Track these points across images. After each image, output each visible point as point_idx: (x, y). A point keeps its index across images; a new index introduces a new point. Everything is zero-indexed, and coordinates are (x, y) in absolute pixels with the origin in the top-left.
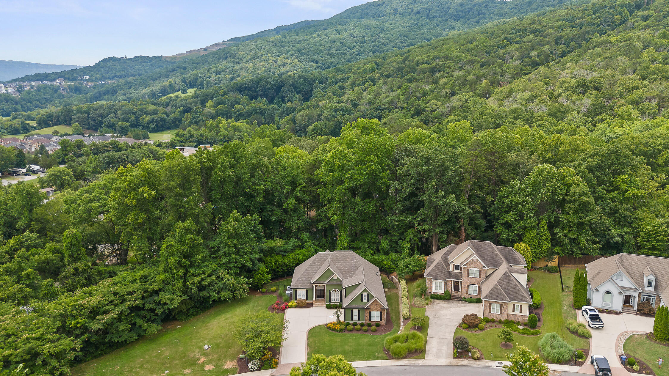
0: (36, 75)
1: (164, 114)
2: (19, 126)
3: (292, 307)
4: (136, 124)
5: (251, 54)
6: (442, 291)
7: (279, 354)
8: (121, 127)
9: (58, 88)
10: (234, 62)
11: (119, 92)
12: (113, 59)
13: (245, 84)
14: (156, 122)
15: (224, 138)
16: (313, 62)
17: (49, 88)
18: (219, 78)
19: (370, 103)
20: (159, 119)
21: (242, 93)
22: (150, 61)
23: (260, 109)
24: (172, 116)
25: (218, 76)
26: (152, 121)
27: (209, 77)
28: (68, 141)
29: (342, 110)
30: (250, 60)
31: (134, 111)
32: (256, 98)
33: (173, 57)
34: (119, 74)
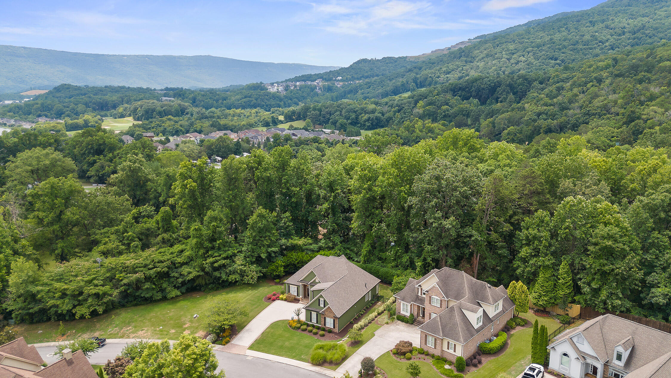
0: (303, 76)
1: (380, 113)
2: (270, 120)
3: (282, 299)
4: (355, 123)
5: (485, 52)
6: (408, 314)
7: (236, 334)
8: (341, 125)
9: (315, 87)
10: (466, 62)
11: (360, 91)
12: (364, 61)
13: (460, 84)
14: (372, 120)
15: (417, 138)
16: (552, 59)
17: (308, 87)
18: (447, 78)
19: (581, 107)
20: (374, 118)
21: (456, 93)
22: (396, 62)
23: (466, 111)
24: (387, 115)
25: (448, 75)
26: (368, 120)
27: (439, 77)
28: (279, 135)
29: (546, 114)
30: (483, 58)
31: (355, 110)
32: (467, 99)
33: (418, 57)
34: (366, 74)
